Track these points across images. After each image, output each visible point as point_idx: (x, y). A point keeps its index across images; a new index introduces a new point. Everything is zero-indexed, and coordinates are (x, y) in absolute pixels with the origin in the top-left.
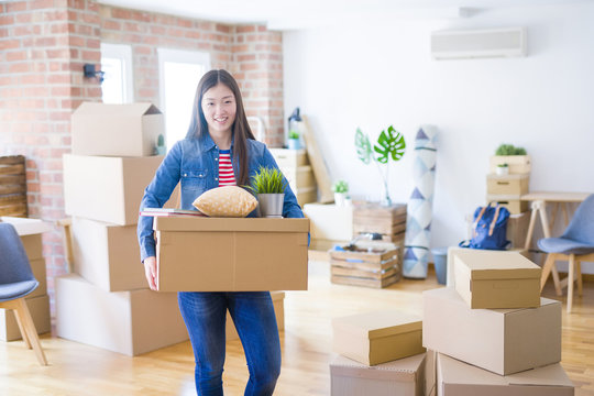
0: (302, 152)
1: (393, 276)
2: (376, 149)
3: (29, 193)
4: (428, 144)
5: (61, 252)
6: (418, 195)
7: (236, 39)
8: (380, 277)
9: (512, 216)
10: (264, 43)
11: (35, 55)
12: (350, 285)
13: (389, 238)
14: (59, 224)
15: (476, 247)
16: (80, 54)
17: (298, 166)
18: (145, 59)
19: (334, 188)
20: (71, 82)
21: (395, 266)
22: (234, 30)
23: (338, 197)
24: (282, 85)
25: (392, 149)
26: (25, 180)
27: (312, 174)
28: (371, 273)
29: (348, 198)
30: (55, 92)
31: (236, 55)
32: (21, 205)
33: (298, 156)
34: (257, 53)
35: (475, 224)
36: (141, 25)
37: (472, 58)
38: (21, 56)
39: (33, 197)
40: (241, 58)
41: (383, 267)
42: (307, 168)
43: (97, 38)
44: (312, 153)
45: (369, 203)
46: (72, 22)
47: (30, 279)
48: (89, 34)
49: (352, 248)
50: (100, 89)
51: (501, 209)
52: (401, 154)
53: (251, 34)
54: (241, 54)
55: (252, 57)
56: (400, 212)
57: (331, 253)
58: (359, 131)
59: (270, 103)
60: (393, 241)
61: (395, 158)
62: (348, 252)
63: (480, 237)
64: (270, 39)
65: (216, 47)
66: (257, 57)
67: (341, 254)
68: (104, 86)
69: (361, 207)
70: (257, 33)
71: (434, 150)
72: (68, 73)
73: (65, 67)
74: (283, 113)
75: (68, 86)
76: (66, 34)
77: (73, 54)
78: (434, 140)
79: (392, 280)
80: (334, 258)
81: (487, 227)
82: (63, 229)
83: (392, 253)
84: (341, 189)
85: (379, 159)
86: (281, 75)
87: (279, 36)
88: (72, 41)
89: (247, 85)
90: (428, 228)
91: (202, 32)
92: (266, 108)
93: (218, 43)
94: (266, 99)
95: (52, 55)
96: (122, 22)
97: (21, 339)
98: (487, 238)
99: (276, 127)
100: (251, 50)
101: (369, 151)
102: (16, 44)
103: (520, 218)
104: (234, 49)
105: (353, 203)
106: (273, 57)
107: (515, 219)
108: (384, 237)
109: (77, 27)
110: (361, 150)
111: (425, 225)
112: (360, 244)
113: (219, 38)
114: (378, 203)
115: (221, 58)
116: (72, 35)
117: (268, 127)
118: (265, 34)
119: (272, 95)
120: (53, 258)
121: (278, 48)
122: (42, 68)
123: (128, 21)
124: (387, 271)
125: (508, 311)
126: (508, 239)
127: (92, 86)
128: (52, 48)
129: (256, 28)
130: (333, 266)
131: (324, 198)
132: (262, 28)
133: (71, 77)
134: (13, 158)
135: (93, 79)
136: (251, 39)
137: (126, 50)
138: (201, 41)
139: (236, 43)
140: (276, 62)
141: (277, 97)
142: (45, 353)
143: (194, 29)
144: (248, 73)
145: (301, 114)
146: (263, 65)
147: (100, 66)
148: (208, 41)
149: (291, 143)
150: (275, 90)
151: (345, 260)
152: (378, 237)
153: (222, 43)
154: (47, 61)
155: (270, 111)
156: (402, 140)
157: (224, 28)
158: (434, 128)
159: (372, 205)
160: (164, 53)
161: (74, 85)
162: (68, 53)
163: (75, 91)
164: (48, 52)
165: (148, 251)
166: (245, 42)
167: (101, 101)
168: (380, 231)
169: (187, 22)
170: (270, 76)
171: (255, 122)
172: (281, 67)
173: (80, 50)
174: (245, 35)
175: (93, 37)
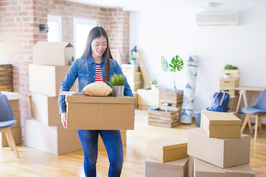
0: (137, 66)
1: (176, 122)
2: (170, 65)
3: (14, 81)
4: (194, 64)
5: (28, 108)
6: (188, 86)
7: (108, 15)
8: (170, 123)
9: (231, 97)
10: (121, 16)
11: (18, 20)
12: (157, 126)
13: (175, 105)
14: (27, 95)
15: (214, 110)
16: (38, 20)
17: (135, 72)
18: (67, 22)
19: (151, 82)
20: (34, 32)
21: (178, 118)
22: (108, 10)
23: (153, 86)
24: (129, 35)
25: (177, 65)
26: (12, 75)
27: (141, 76)
28: (167, 121)
29: (157, 87)
30: (26, 36)
31: (108, 22)
32: (10, 86)
33: (135, 68)
34: (118, 21)
35: (214, 100)
36: (66, 7)
37: (215, 25)
38: (12, 20)
39: (16, 83)
40: (111, 23)
41: (172, 118)
42: (139, 73)
43: (46, 13)
44: (141, 66)
45: (166, 89)
46: (35, 5)
47: (13, 120)
48: (42, 10)
49: (158, 109)
50: (47, 36)
51: (226, 94)
52: (182, 68)
53: (115, 12)
54: (110, 21)
55: (115, 23)
56: (180, 94)
57: (149, 112)
58: (163, 57)
59: (123, 44)
60: (177, 107)
61: (178, 70)
62: (157, 111)
63: (216, 106)
64: (124, 15)
65: (100, 18)
66: (118, 23)
67: (153, 112)
68: (48, 34)
69: (163, 91)
70: (118, 12)
71: (196, 66)
72: (32, 28)
73: (31, 25)
74: (129, 48)
75: (32, 34)
76: (32, 11)
77: (35, 19)
78: (197, 62)
79: (176, 124)
80: (150, 114)
81: (219, 102)
82: (29, 98)
83: (176, 112)
84: (154, 83)
85: (172, 70)
86: (128, 31)
87: (128, 13)
88: (34, 14)
89: (113, 35)
90: (193, 101)
91: (93, 11)
92: (121, 46)
93: (101, 16)
94: (121, 42)
95: (26, 20)
96: (57, 6)
97: (8, 146)
98: (219, 106)
99: (125, 55)
100: (115, 20)
101: (167, 66)
102: (10, 14)
103: (234, 98)
104: (108, 19)
105: (160, 89)
106: (125, 23)
107: (232, 98)
108: (173, 105)
109: (37, 8)
110: (163, 65)
111: (191, 100)
112: (162, 108)
113: (101, 14)
114: (171, 90)
115: (102, 23)
116: (35, 11)
117: (122, 54)
118: (121, 12)
119: (124, 40)
120: (24, 110)
121: (128, 19)
122: (21, 25)
123: (60, 5)
124: (173, 120)
125: (226, 139)
126: (229, 107)
127: (43, 34)
128: (25, 17)
129: (118, 10)
130: (150, 117)
131: (146, 87)
132: (121, 10)
133: (34, 29)
134: (7, 65)
135: (44, 31)
136: (115, 14)
137: (59, 18)
138: (93, 15)
140: (126, 25)
141: (126, 41)
142: (19, 152)
143: (90, 10)
144: (113, 30)
145: (137, 49)
146: (120, 26)
147: (47, 25)
148: (96, 15)
149: (132, 62)
150: (126, 38)
151: (155, 115)
152: (170, 105)
154: (23, 22)
155: (123, 47)
156: (182, 62)
157: (103, 9)
158: (197, 57)
159: (168, 91)
160: (76, 20)
161: (35, 34)
162: (33, 19)
163: (35, 36)
164: (24, 18)
165: (63, 110)
166: (113, 16)
167: (47, 41)
168: (171, 102)
169: (87, 7)
170: (124, 31)
171: (116, 52)
172: (128, 27)
173: (38, 18)
174: (113, 13)
175: (44, 12)
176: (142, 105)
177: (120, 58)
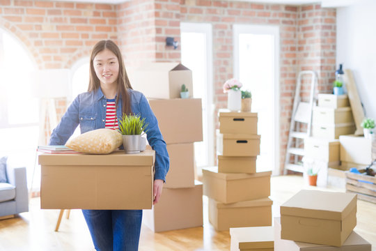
0: (344, 97)
7: (301, 16)
10: (319, 17)
11: (141, 33)
16: (163, 31)
17: (338, 107)
18: (223, 32)
19: (362, 125)
20: (156, 49)
22: (300, 9)
23: (366, 131)
24: (334, 47)
27: (351, 113)
29: (372, 133)
30: (148, 56)
31: (301, 27)
33: (338, 100)
34: (314, 25)
36: (219, 10)
38: (137, 34)
40: (304, 29)
42: (347, 109)
43: (178, 20)
44: (351, 97)
46: (157, 10)
48: (171, 17)
49: (369, 171)
50: (180, 54)
53: (310, 11)
54: (304, 26)
55: (311, 28)
57: (347, 174)
59: (322, 61)
62: (364, 175)
64: (323, 14)
65: (284, 22)
66: (314, 28)
70: (314, 11)
72: (154, 43)
73: (153, 40)
74: (335, 68)
75: (154, 52)
76: (154, 19)
77: (158, 31)
80: (348, 178)
84: (368, 125)
86: (334, 41)
87: (333, 12)
88: (157, 23)
89: (308, 48)
91: (272, 12)
92: (319, 64)
93: (287, 19)
94: (318, 58)
96: (204, 8)
99: (327, 78)
100: (310, 24)
104: (301, 23)
109: (161, 14)
113: (288, 15)
115: (289, 29)
116: (158, 19)
117: (320, 78)
118: (320, 11)
119: (324, 54)
121: (333, 21)
122: (144, 40)
123: (209, 7)
127: (172, 51)
128: (147, 28)
129: (314, 7)
132: (318, 6)
133: (156, 46)
135: (173, 47)
136: (310, 15)
137: (208, 27)
138: (271, 18)
139: (301, 19)
140: (329, 31)
141: (330, 56)
143: (265, 10)
144: (308, 39)
145: (344, 69)
146: (317, 34)
147: (179, 39)
148: (277, 18)
149: (336, 90)
150: (328, 51)
151: (356, 180)
153: (291, 19)
154: (145, 36)
155: (321, 67)
157: (293, 8)
160: (237, 27)
161: (158, 51)
162: (154, 31)
163: (159, 55)
166: (307, 17)
169: (260, 6)
170: (323, 41)
171: (311, 75)
172: (334, 34)
173: (163, 28)
174: (307, 12)
175: (175, 19)
176: (346, 162)
177: (317, 85)
